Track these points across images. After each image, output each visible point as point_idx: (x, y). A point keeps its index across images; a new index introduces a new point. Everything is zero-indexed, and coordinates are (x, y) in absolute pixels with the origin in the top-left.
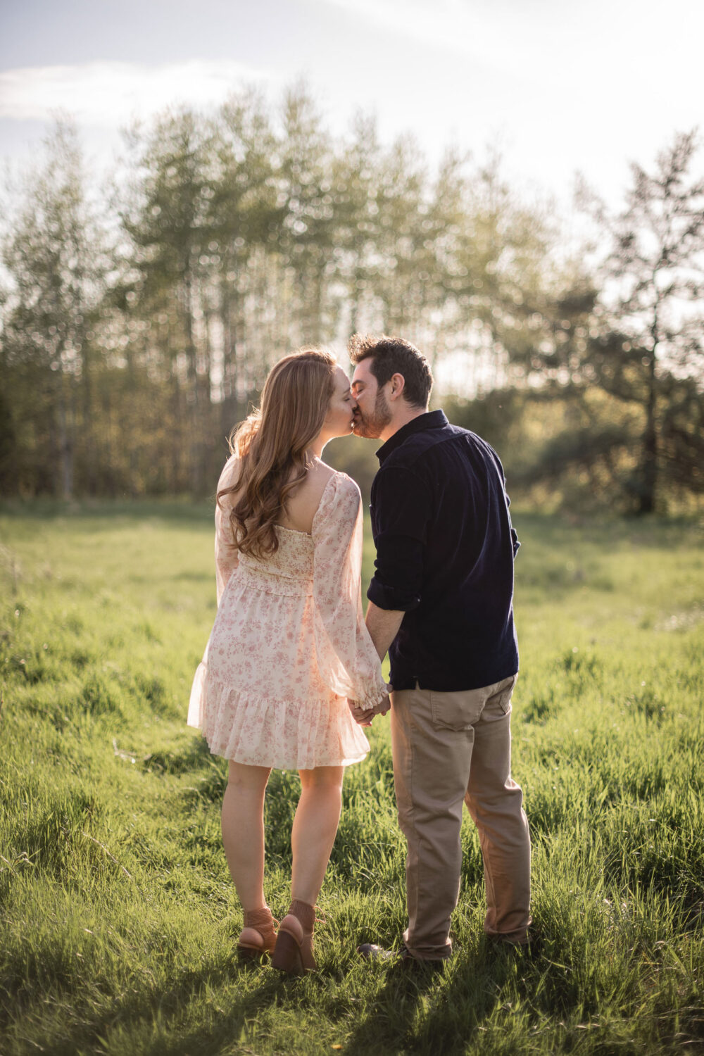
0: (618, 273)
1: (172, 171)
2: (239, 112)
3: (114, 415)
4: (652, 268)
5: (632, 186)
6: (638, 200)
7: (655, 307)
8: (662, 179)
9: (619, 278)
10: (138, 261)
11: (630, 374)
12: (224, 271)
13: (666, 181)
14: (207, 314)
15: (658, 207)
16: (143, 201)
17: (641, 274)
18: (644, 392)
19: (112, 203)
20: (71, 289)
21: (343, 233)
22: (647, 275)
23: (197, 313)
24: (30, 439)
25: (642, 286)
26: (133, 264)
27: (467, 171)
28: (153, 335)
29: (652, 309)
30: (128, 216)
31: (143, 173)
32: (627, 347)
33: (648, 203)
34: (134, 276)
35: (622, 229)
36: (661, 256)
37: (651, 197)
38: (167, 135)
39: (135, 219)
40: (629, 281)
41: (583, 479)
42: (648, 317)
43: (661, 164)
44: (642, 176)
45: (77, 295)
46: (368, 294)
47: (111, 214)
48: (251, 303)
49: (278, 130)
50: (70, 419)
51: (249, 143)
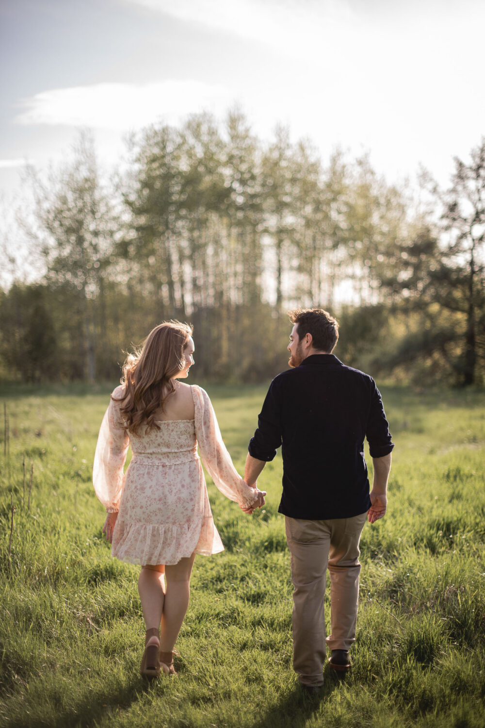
0: (447, 228)
1: (155, 165)
2: (199, 126)
3: (121, 326)
4: (469, 224)
5: (454, 171)
6: (459, 180)
7: (472, 250)
8: (474, 166)
9: (449, 231)
10: (135, 224)
11: (458, 294)
12: (191, 230)
13: (477, 167)
14: (181, 259)
15: (472, 184)
16: (137, 186)
17: (463, 228)
18: (466, 306)
19: (117, 187)
20: (91, 244)
21: (269, 203)
22: (466, 228)
23: (175, 257)
24: (66, 343)
25: (463, 236)
26: (131, 226)
27: (348, 159)
28: (146, 273)
29: (469, 251)
30: (127, 195)
31: (137, 167)
32: (454, 276)
33: (466, 182)
34: (132, 235)
35: (450, 199)
36: (474, 216)
37: (468, 178)
38: (152, 142)
39: (133, 197)
40: (455, 232)
41: (428, 363)
42: (468, 257)
43: (473, 156)
44: (461, 165)
45: (95, 248)
46: (286, 243)
47: (117, 194)
48: (210, 250)
49: (224, 135)
50: (92, 329)
51: (206, 146)
